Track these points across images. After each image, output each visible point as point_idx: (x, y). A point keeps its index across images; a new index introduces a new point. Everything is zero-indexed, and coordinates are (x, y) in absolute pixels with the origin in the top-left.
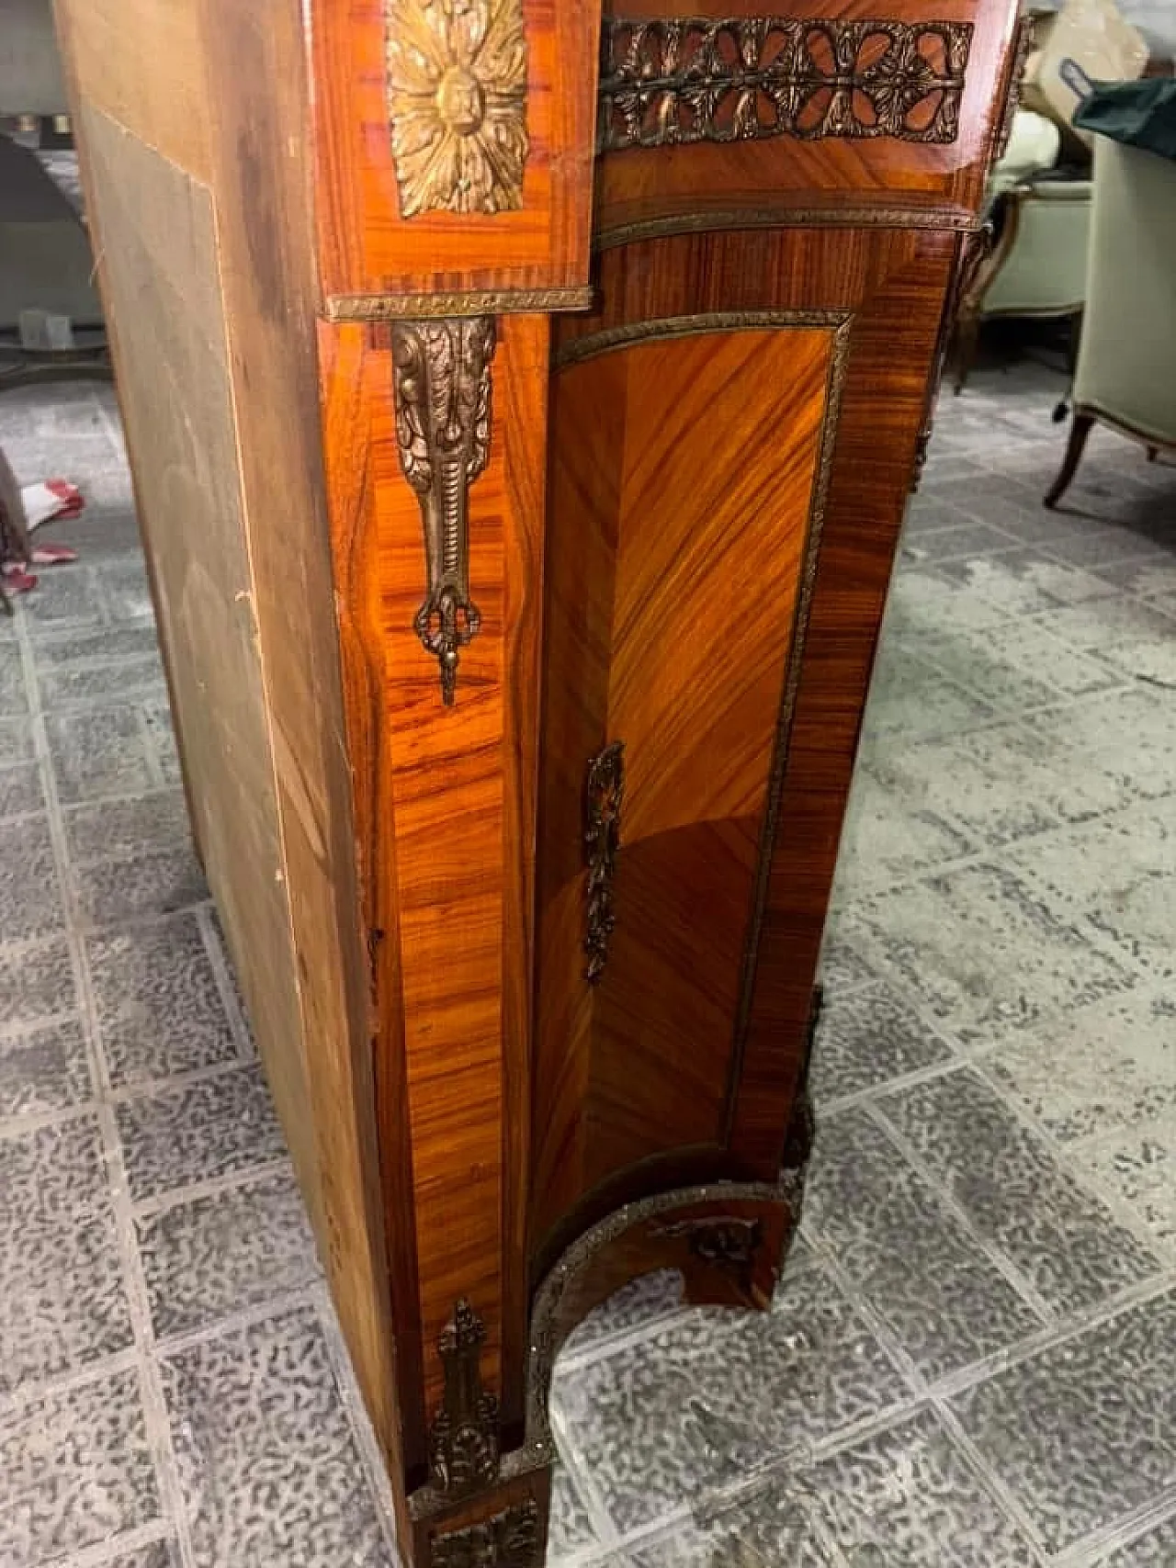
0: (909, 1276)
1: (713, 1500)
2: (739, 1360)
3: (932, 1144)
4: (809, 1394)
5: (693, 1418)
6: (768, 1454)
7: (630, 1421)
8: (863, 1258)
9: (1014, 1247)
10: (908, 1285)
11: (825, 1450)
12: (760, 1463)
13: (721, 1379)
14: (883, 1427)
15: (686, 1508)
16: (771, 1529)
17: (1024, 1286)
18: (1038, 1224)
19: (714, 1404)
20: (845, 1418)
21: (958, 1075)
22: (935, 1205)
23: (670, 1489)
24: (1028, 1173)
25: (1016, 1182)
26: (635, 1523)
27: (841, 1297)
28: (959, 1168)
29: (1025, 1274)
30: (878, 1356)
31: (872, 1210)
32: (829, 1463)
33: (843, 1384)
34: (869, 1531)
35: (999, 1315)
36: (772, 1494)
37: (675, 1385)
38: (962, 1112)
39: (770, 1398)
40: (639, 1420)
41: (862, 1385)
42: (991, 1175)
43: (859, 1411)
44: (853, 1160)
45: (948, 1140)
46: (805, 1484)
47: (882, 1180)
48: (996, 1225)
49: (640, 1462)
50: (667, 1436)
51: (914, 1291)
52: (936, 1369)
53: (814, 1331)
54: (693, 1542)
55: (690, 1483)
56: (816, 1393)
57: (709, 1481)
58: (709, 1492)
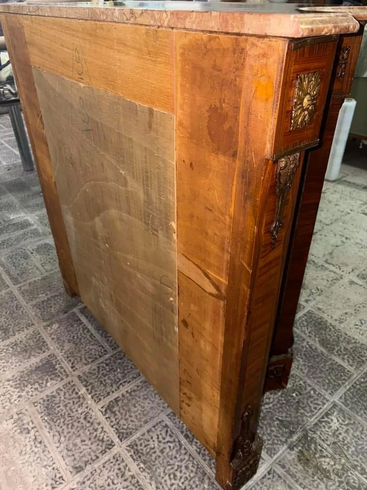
0: (317, 369)
1: (291, 442)
2: (283, 403)
3: (309, 333)
4: (304, 407)
5: (278, 422)
6: (300, 426)
8: (303, 368)
9: (339, 355)
10: (318, 372)
11: (314, 421)
12: (299, 429)
13: (281, 410)
14: (326, 411)
15: (285, 447)
16: (309, 446)
17: (345, 364)
18: (343, 348)
19: (282, 417)
20: (315, 411)
21: (309, 312)
22: (316, 349)
23: (279, 443)
24: (335, 335)
25: (333, 338)
26: (274, 454)
27: (302, 380)
28: (318, 338)
29: (344, 362)
30: (317, 393)
31: (301, 355)
32: (316, 424)
33: (311, 402)
34: (332, 439)
35: (342, 374)
36: (306, 436)
37: (270, 415)
38: (313, 322)
39: (295, 411)
40: (264, 427)
41: (316, 402)
42: (327, 338)
43: (318, 409)
45: (312, 330)
46: (313, 431)
47: (301, 346)
48: (333, 350)
49: (269, 438)
50: (273, 429)
51: (319, 373)
52: (332, 392)
53: (299, 390)
54: (291, 455)
55: (284, 439)
56: (306, 407)
57: (288, 437)
58: (289, 440)
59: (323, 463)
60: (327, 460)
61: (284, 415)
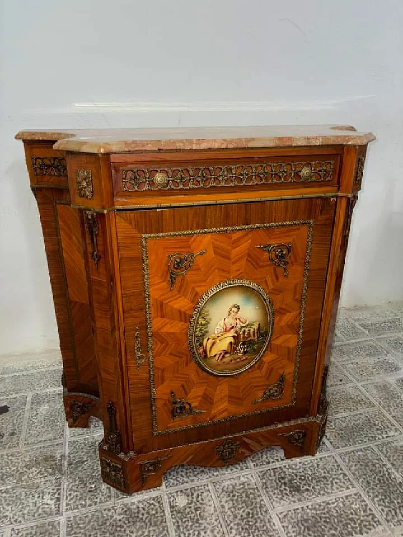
0: (99, 526)
1: (65, 459)
2: (94, 472)
4: (78, 486)
5: (85, 460)
6: (69, 472)
7: (90, 447)
8: (110, 514)
10: (96, 524)
11: (64, 485)
12: (68, 471)
13: (91, 467)
14: (61, 501)
15: (67, 454)
19: (86, 464)
20: (68, 493)
23: (72, 452)
26: (69, 444)
27: (100, 503)
30: (79, 507)
31: (124, 523)
32: (60, 485)
33: (77, 495)
34: (42, 488)
36: (60, 471)
37: (94, 457)
39: (81, 477)
41: (74, 500)
44: (146, 525)
46: (58, 479)
47: (135, 531)
49: (80, 447)
50: (83, 454)
51: (93, 525)
52: (70, 521)
53: (93, 492)
54: (59, 453)
55: (71, 456)
56: (77, 488)
57: (70, 460)
58: (67, 459)
59: (37, 469)
60: (35, 474)
61: (86, 467)
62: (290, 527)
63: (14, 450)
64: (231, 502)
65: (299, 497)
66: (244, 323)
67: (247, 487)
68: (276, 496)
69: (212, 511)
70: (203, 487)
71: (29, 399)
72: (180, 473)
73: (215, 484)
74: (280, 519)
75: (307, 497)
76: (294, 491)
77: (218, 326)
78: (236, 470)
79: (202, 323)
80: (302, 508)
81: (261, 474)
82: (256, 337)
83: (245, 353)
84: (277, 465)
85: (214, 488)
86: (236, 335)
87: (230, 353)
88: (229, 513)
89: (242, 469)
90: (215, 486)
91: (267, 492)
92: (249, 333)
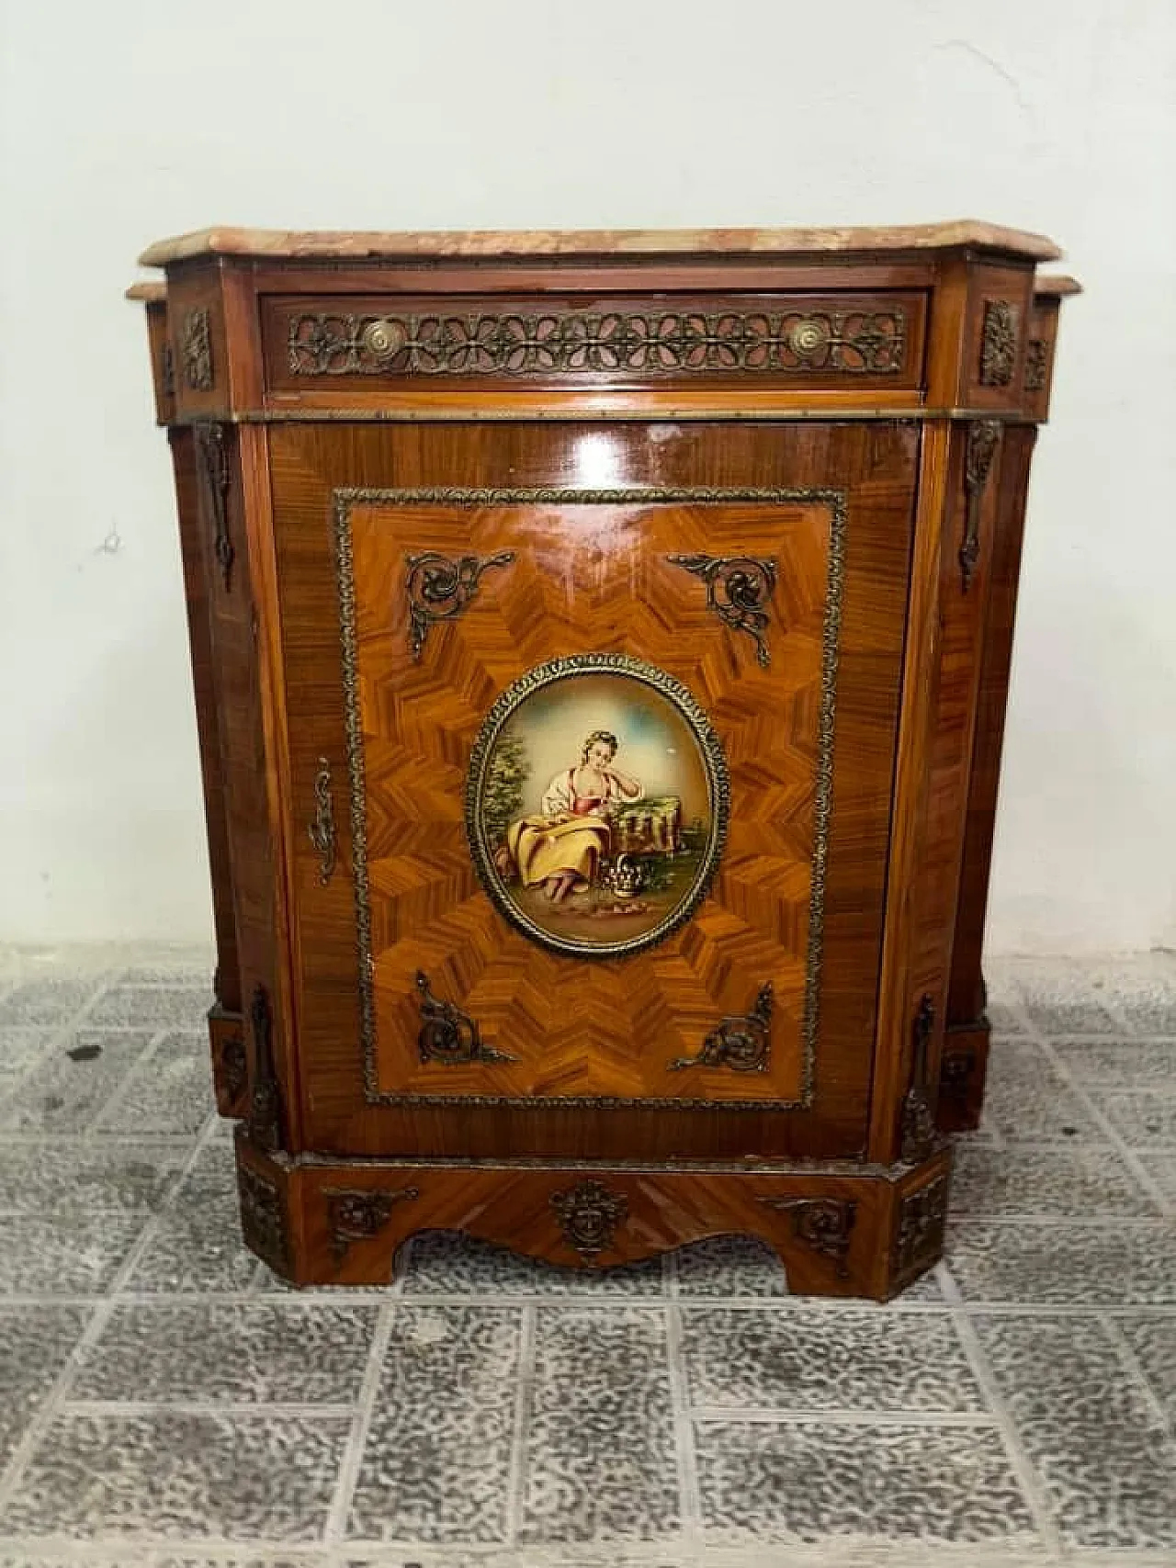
0: (187, 1339)
1: (178, 1180)
3: (267, 1434)
4: (181, 1243)
5: (225, 1190)
6: (174, 1210)
8: (227, 1319)
9: (129, 1427)
10: (181, 1334)
11: (147, 1233)
12: (173, 1206)
14: (124, 1267)
15: (188, 1170)
17: (98, 1409)
18: (125, 1463)
20: (150, 1253)
21: (318, 1520)
22: (215, 1395)
24: (169, 1495)
25: (171, 1478)
27: (215, 1290)
28: (227, 1439)
29: (106, 1418)
30: (160, 1288)
31: (254, 1347)
32: (137, 1232)
33: (166, 1262)
34: (90, 1231)
35: (103, 1376)
36: (153, 1202)
38: (276, 1489)
39: (198, 1225)
42: (197, 1460)
44: (307, 1362)
45: (260, 1451)
46: (140, 1218)
48: (158, 1429)
51: (173, 1335)
53: (211, 1264)
54: (169, 1165)
55: (197, 1176)
56: (177, 1246)
57: (189, 1183)
58: (184, 1181)
59: (100, 1188)
60: (91, 1196)
62: (722, 1462)
63: (68, 1140)
64: (567, 1363)
65: (787, 1395)
66: (632, 795)
67: (632, 1338)
68: (713, 1376)
69: (504, 1373)
70: (504, 1312)
71: (155, 1042)
72: (459, 1268)
73: (542, 1311)
74: (697, 1434)
75: (811, 1400)
76: (778, 1377)
77: (552, 792)
78: (619, 1291)
79: (502, 773)
80: (782, 1425)
81: (691, 1316)
82: (671, 846)
83: (637, 891)
84: (755, 1302)
85: (535, 1320)
86: (606, 827)
87: (591, 885)
88: (551, 1387)
89: (640, 1293)
90: (539, 1316)
91: (689, 1362)
92: (648, 829)
